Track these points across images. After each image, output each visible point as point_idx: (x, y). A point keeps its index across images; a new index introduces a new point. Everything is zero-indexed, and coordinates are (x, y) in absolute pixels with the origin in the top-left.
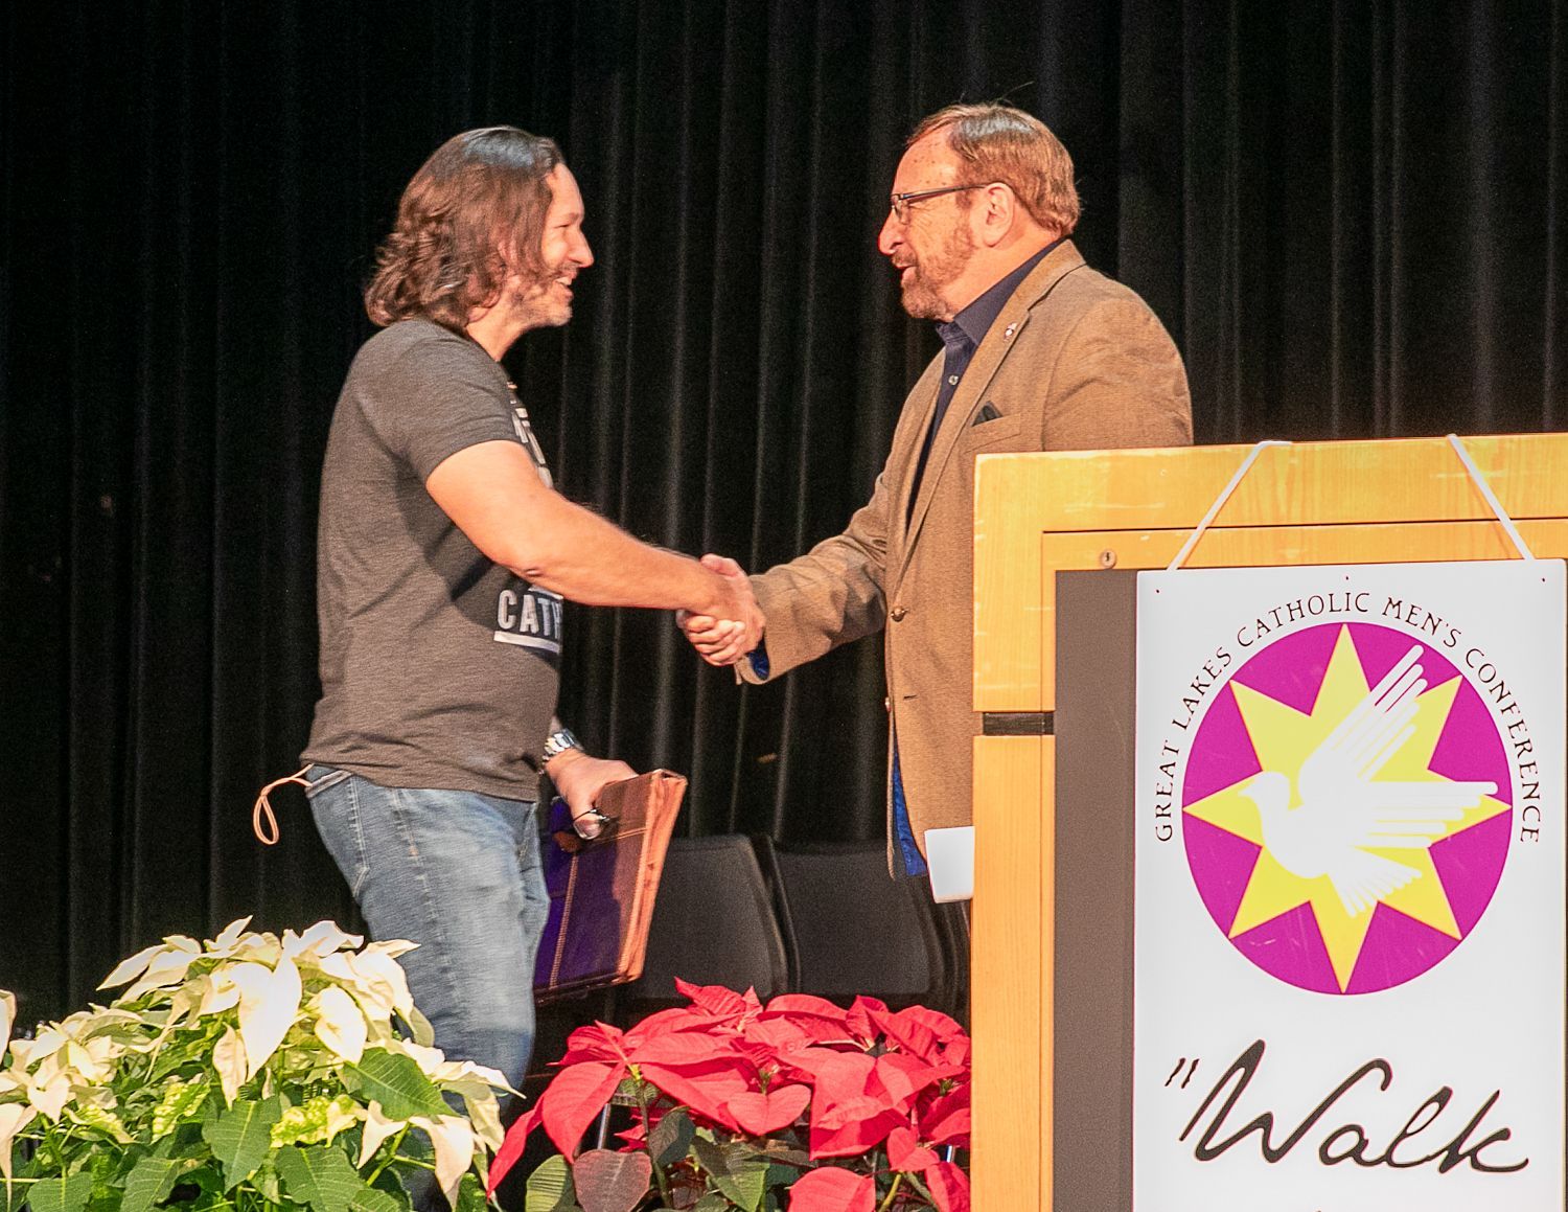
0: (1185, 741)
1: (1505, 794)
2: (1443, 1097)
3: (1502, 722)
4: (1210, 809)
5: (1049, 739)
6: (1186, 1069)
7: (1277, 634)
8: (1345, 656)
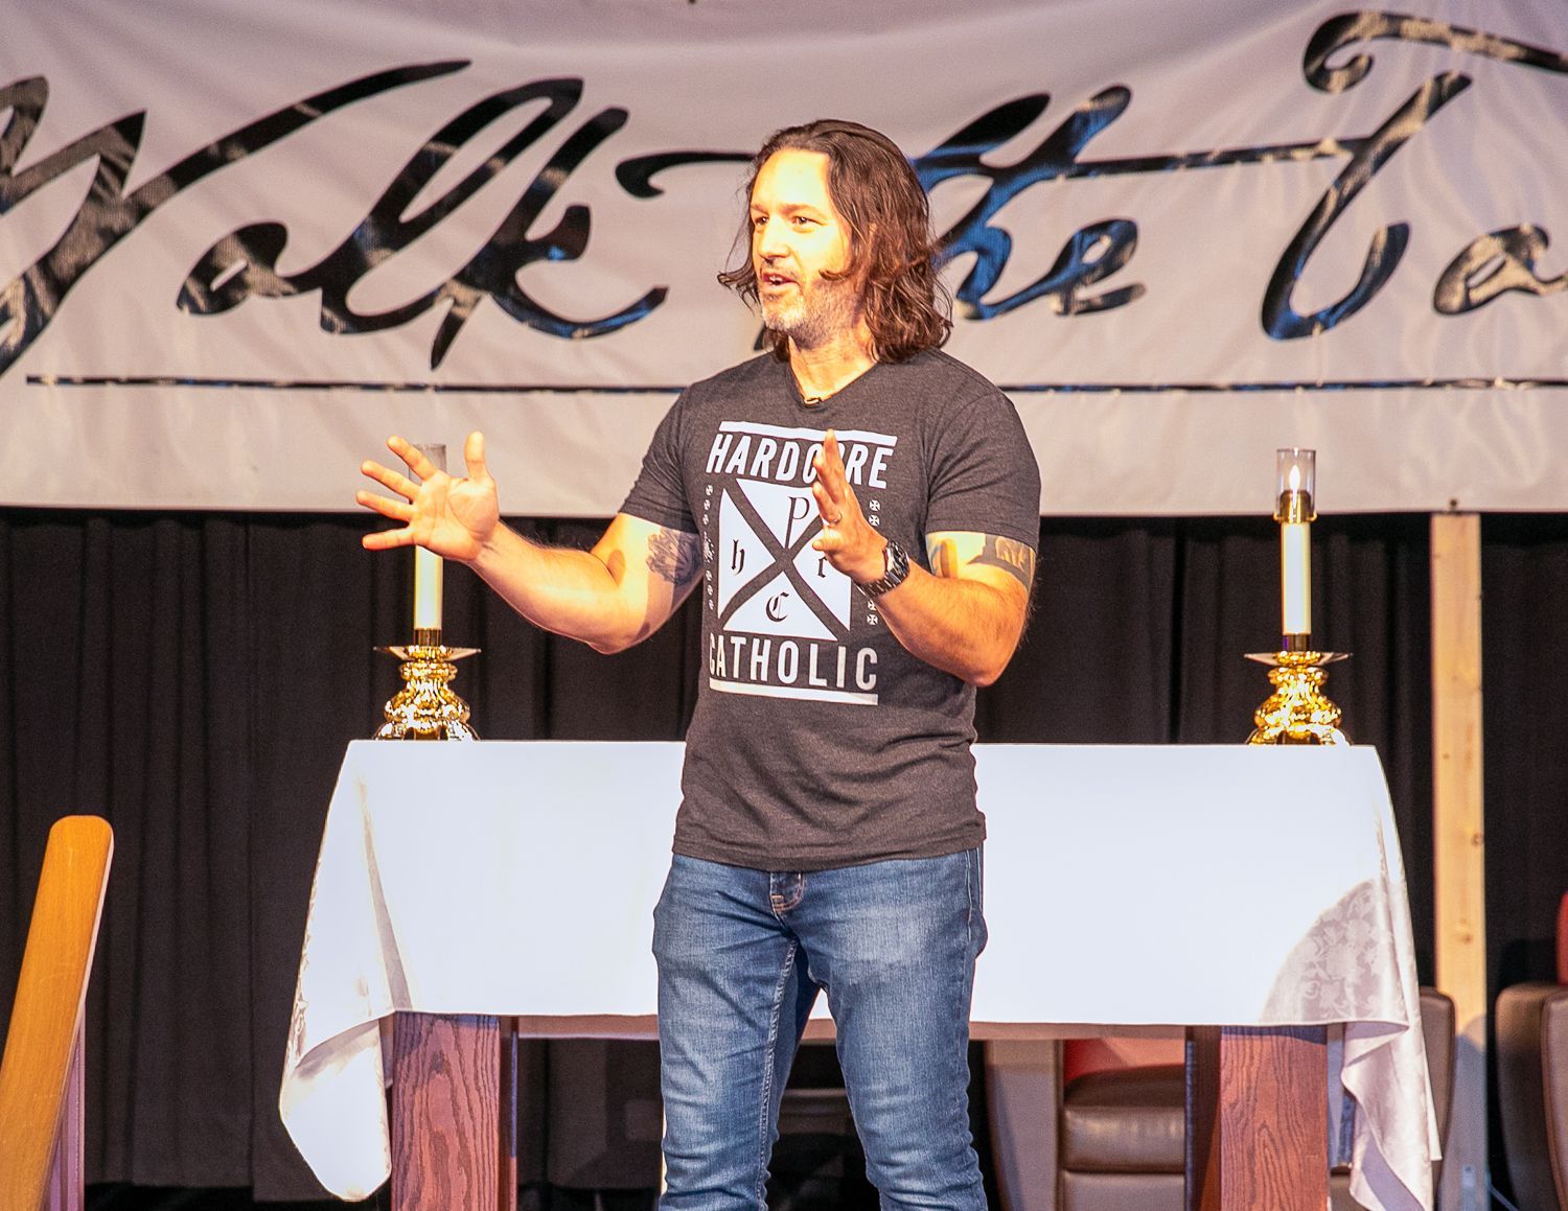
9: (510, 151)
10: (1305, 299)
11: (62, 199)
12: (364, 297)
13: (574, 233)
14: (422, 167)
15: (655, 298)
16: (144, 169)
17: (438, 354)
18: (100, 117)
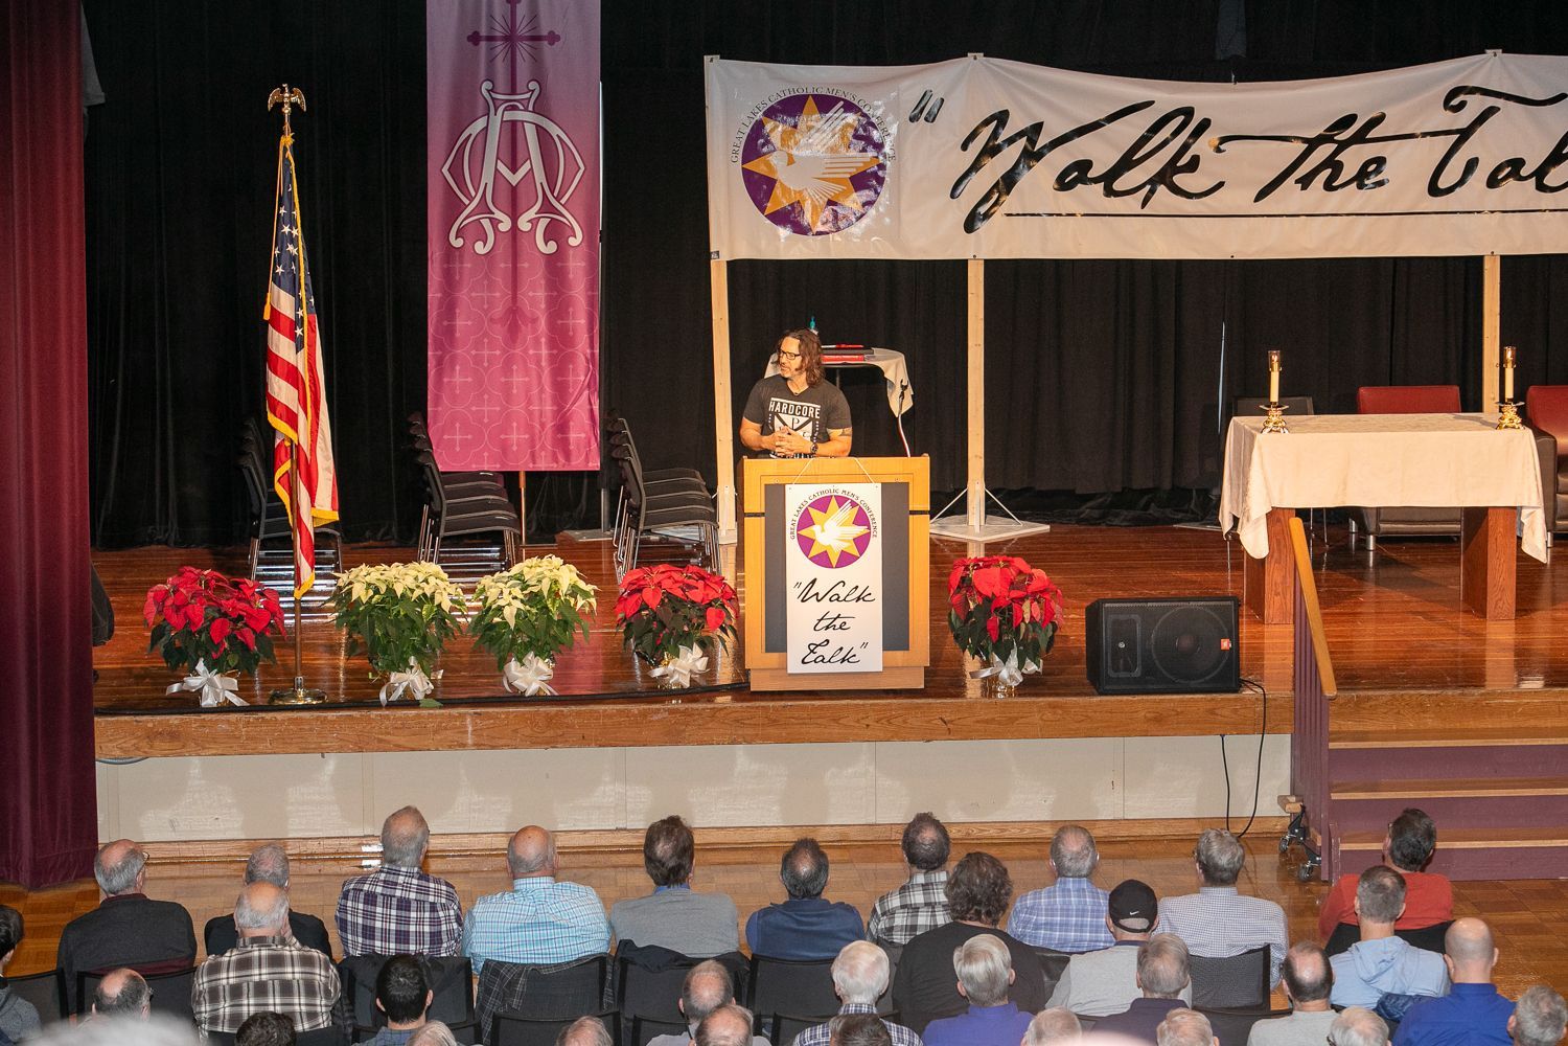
0: (797, 519)
1: (869, 529)
2: (857, 587)
3: (868, 515)
4: (804, 532)
5: (763, 518)
6: (798, 584)
7: (818, 497)
8: (834, 502)
9: (1176, 133)
10: (1443, 183)
11: (1010, 155)
12: (1118, 185)
13: (1193, 165)
14: (1144, 140)
15: (1221, 185)
16: (1042, 141)
17: (1144, 204)
18: (1028, 123)
